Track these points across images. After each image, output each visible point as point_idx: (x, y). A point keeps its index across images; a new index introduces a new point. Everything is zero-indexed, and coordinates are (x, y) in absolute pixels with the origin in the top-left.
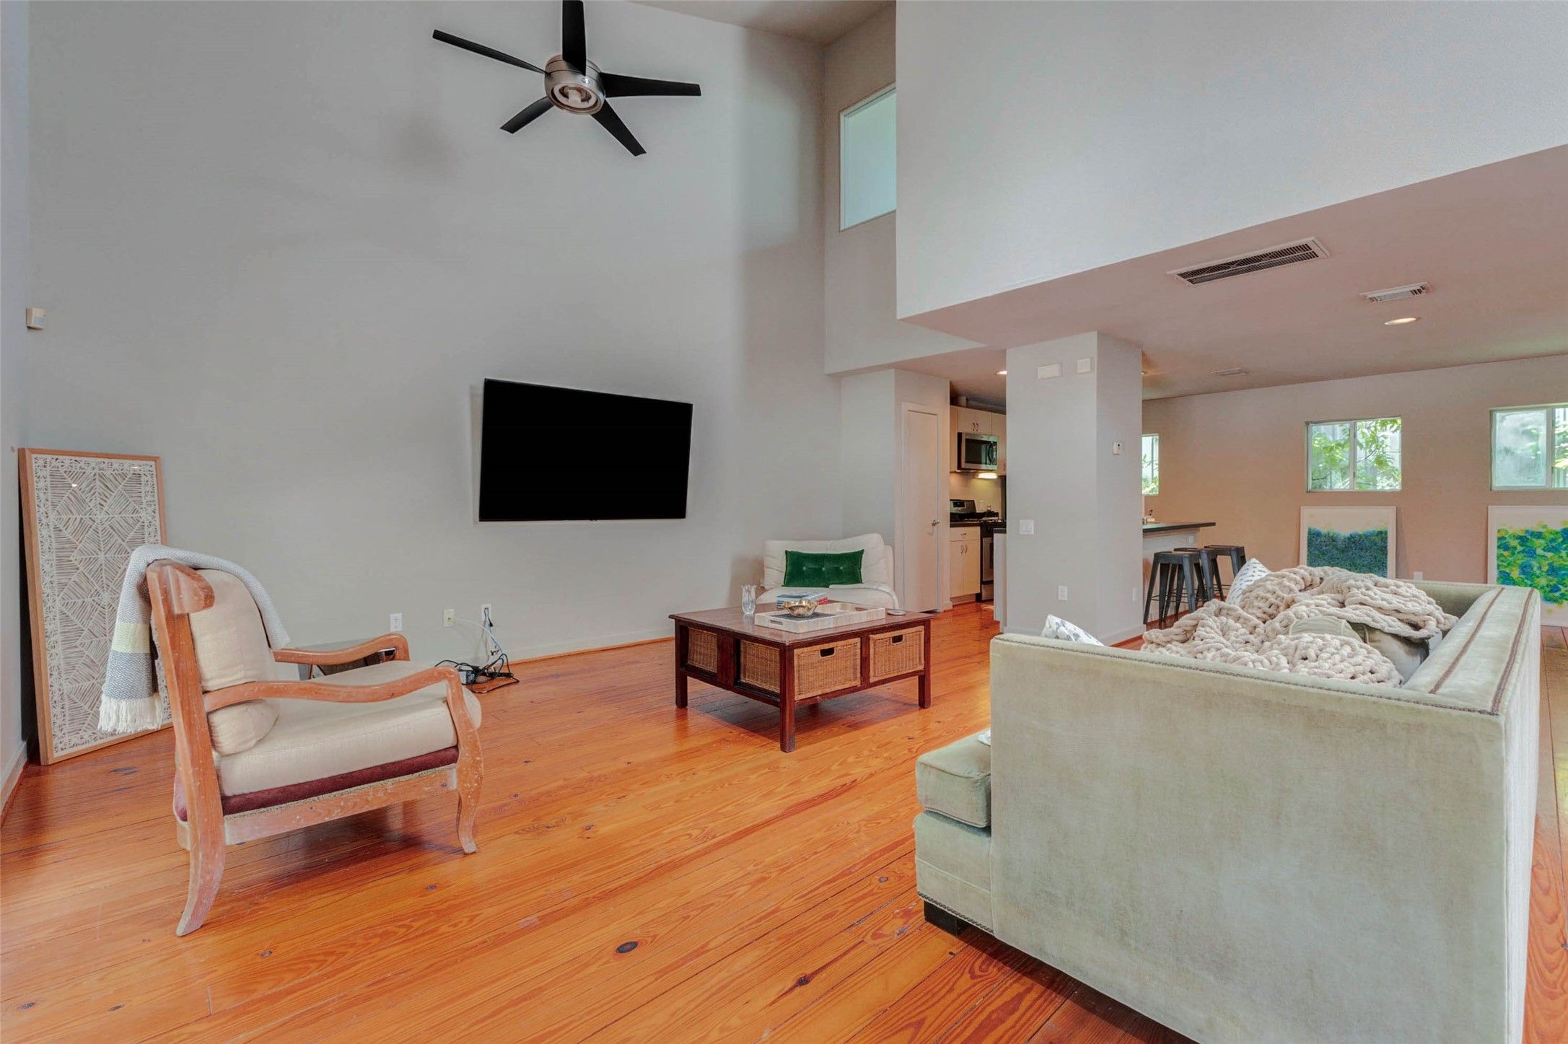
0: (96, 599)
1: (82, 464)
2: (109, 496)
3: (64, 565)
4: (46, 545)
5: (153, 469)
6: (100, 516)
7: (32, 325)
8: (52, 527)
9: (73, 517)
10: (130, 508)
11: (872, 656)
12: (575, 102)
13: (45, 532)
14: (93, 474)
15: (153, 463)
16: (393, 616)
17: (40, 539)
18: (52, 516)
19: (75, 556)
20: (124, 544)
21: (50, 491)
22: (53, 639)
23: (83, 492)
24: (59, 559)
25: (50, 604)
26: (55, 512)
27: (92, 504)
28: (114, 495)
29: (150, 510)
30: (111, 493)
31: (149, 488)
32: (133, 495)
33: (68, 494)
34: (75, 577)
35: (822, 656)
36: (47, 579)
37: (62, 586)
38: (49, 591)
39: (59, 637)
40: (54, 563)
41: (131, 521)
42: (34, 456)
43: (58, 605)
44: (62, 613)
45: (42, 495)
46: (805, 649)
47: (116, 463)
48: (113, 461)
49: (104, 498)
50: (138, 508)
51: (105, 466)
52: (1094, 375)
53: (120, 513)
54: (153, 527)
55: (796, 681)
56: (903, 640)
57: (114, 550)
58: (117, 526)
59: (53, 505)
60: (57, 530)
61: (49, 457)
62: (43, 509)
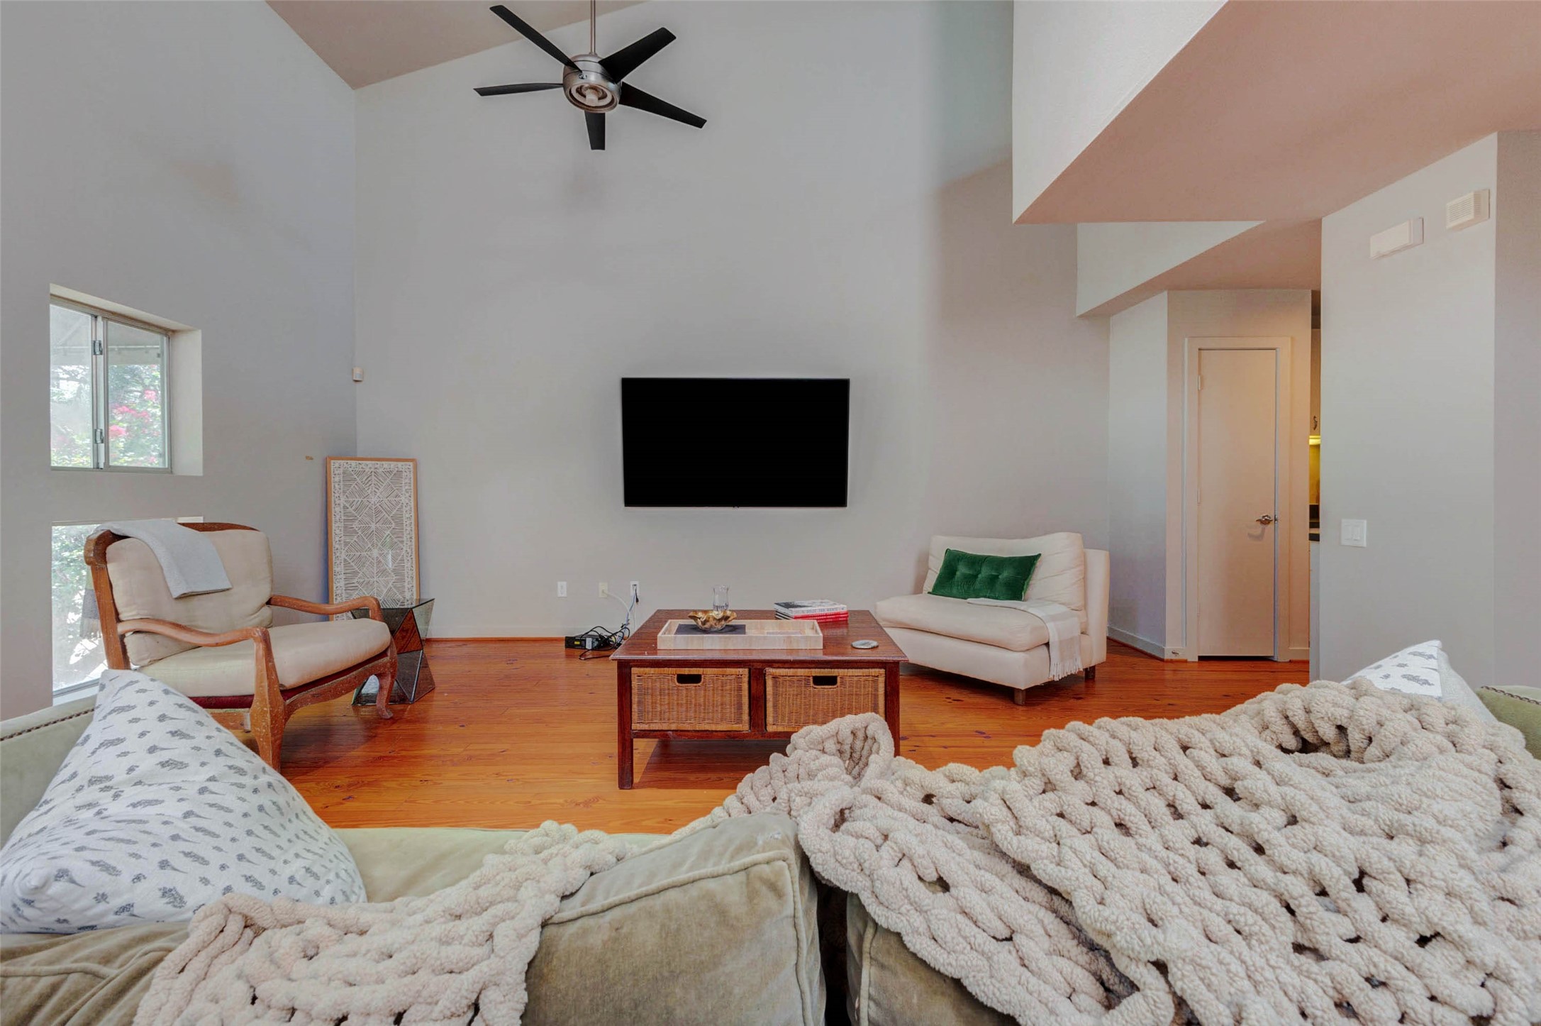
0: (368, 552)
1: (363, 466)
2: (380, 486)
3: (348, 531)
4: (338, 517)
5: (411, 467)
6: (374, 499)
7: (357, 379)
8: (342, 506)
9: (356, 500)
10: (394, 494)
11: (770, 697)
12: (592, 101)
13: (337, 509)
14: (370, 471)
15: (411, 463)
16: (559, 584)
17: (333, 513)
18: (343, 499)
19: (355, 525)
20: (389, 517)
21: (342, 483)
22: (339, 577)
23: (364, 483)
24: (345, 527)
25: (338, 554)
26: (344, 496)
27: (369, 491)
29: (407, 495)
30: (382, 484)
31: (407, 481)
32: (397, 485)
33: (354, 485)
34: (355, 538)
35: (679, 681)
36: (337, 539)
37: (346, 544)
38: (337, 546)
39: (343, 576)
40: (342, 529)
41: (394, 503)
42: (332, 461)
43: (343, 556)
44: (345, 560)
45: (337, 486)
46: (652, 670)
47: (386, 464)
48: (384, 463)
49: (377, 487)
50: (400, 494)
51: (378, 466)
52: (1489, 227)
53: (387, 497)
54: (409, 507)
55: (635, 707)
56: (839, 684)
57: (382, 521)
58: (385, 506)
59: (344, 492)
60: (345, 507)
61: (342, 462)
62: (337, 495)
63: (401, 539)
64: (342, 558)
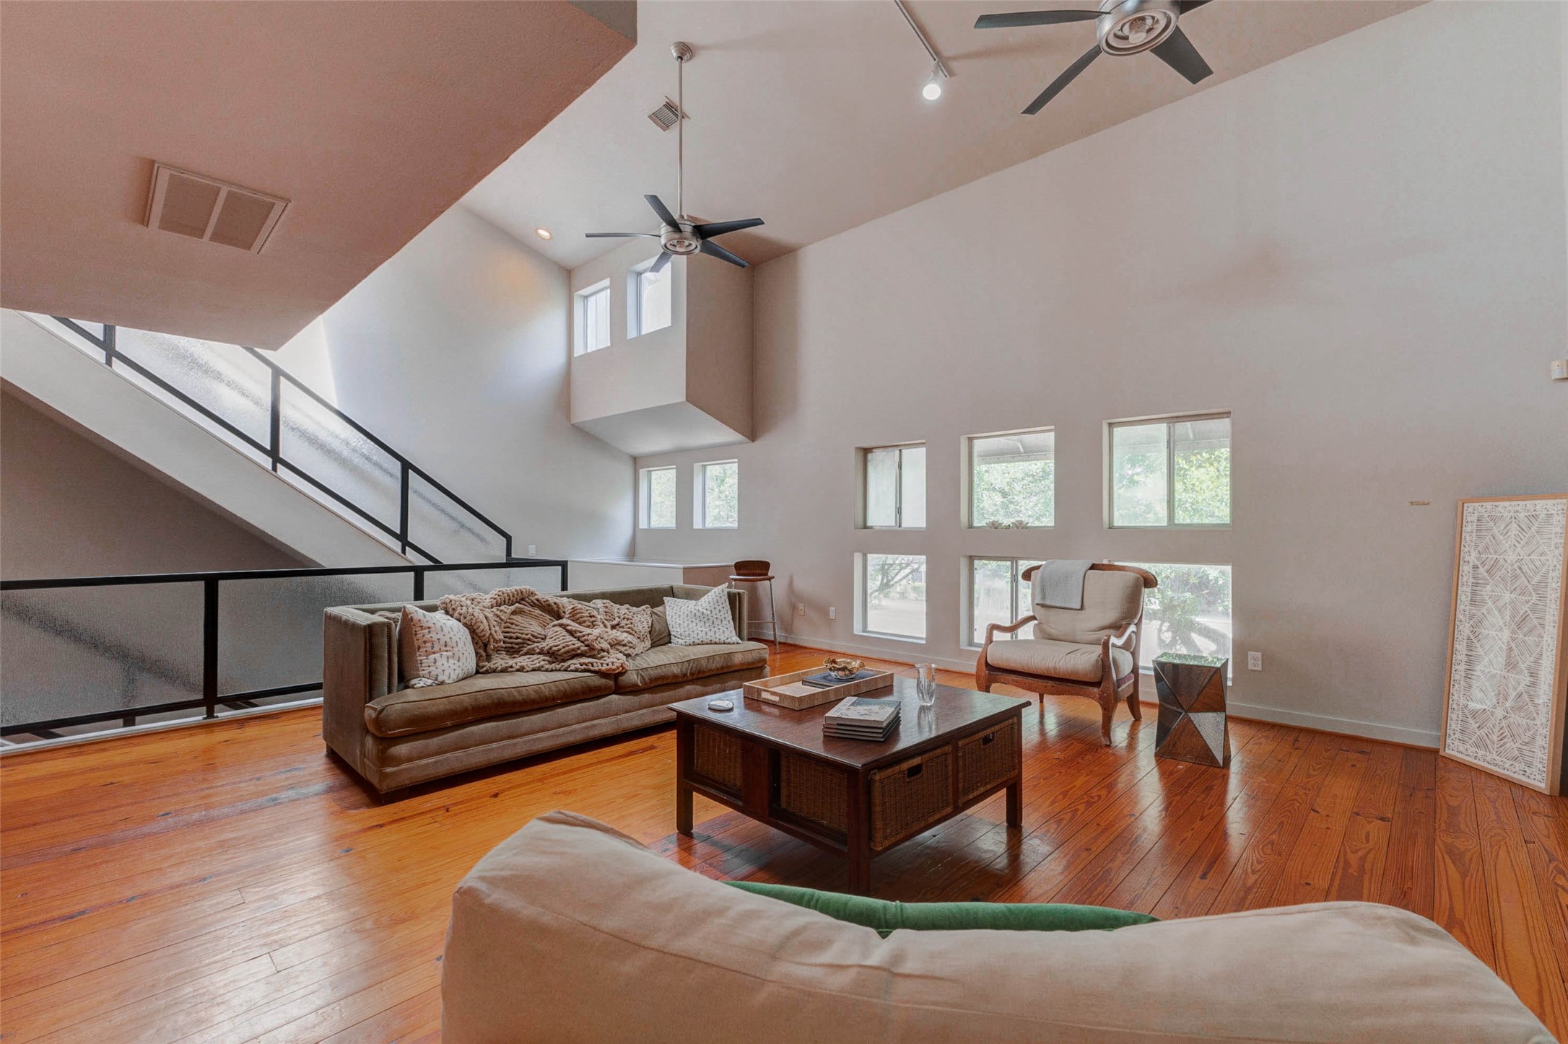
0: (1499, 634)
1: (1502, 509)
2: (1522, 537)
3: (1476, 599)
4: (1466, 579)
6: (1511, 558)
8: (1471, 564)
9: (1490, 557)
10: (1539, 550)
13: (1466, 568)
14: (1509, 517)
18: (1474, 554)
19: (1486, 592)
20: (1529, 586)
21: (1474, 534)
23: (1501, 534)
24: (1474, 594)
25: (1462, 628)
26: (1477, 551)
27: (1507, 546)
28: (1527, 536)
29: (1556, 552)
30: (1524, 534)
31: (1557, 530)
32: (1544, 536)
33: (1489, 535)
34: (1484, 611)
36: (1463, 608)
37: (1472, 616)
38: (1461, 618)
39: (1464, 660)
40: (1470, 596)
41: (1538, 563)
42: (1467, 504)
43: (1467, 631)
44: (1469, 639)
45: (1468, 538)
47: (1529, 505)
48: (1527, 503)
49: (1519, 540)
50: (1547, 551)
51: (1519, 508)
53: (1529, 555)
54: (1557, 570)
57: (1518, 591)
58: (1525, 568)
59: (1477, 546)
60: (1475, 567)
61: (1476, 505)
62: (1466, 550)
63: (1541, 621)
64: (1466, 634)
